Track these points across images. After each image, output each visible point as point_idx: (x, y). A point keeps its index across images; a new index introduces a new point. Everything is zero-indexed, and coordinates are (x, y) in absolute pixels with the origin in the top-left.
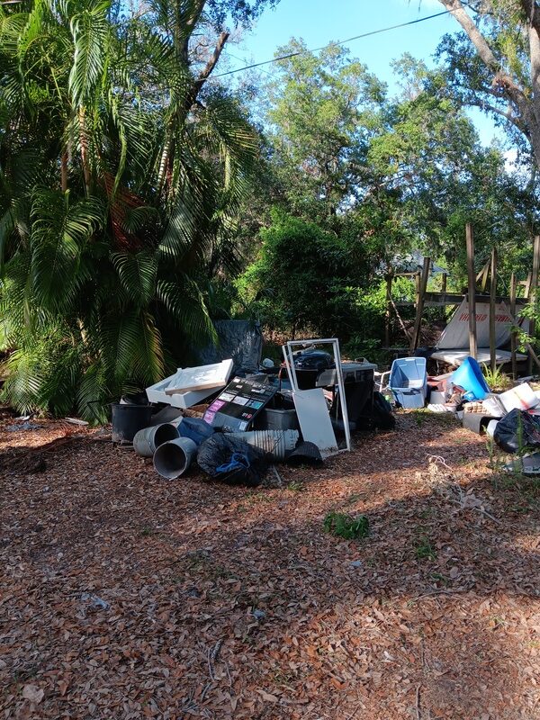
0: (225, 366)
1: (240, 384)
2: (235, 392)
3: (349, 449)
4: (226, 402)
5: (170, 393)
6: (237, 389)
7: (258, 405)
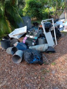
0: (25, 28)
1: (30, 32)
2: (30, 35)
3: (57, 44)
4: (28, 37)
5: (14, 36)
6: (30, 34)
7: (36, 38)
